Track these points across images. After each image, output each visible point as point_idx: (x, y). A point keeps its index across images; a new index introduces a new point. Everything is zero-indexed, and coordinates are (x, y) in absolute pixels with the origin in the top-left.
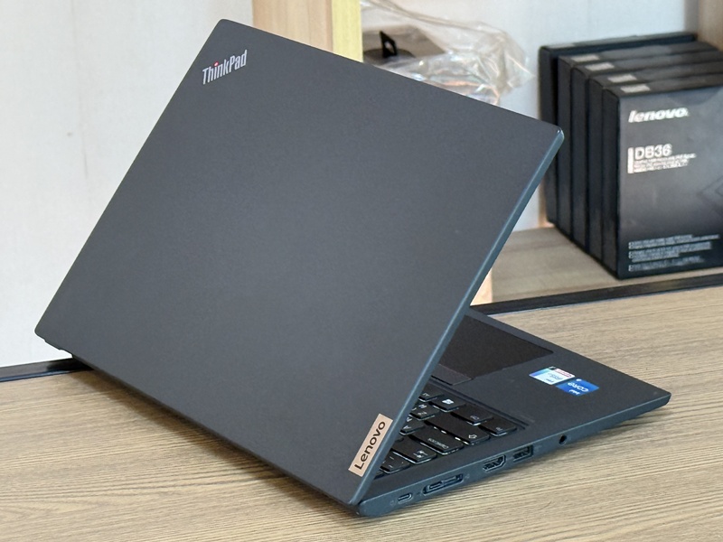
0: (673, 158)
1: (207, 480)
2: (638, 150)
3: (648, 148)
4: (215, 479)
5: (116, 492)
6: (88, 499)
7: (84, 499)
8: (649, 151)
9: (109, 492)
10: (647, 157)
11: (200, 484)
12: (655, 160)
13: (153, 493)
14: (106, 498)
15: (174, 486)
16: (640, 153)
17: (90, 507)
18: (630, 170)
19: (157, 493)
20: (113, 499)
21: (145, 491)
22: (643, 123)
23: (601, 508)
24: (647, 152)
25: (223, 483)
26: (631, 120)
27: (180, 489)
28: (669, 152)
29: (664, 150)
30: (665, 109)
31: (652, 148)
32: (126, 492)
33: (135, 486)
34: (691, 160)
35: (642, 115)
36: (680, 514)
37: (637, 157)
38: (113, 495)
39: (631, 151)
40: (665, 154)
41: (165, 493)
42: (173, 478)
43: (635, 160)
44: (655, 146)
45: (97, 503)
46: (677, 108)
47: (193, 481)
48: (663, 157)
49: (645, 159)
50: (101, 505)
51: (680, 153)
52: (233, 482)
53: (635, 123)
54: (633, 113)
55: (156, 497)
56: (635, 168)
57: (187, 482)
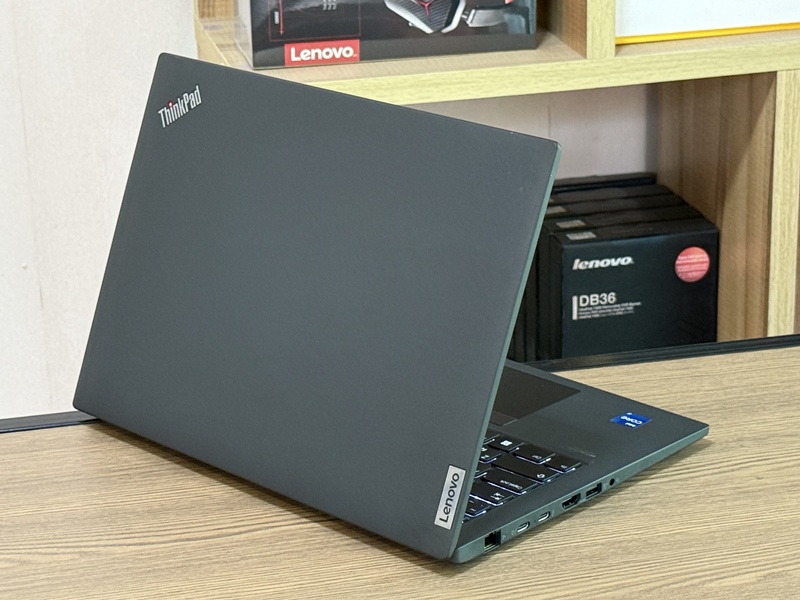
0: (619, 306)
1: (129, 541)
2: (581, 297)
3: (592, 296)
4: (136, 541)
5: (40, 550)
6: (13, 556)
7: (9, 556)
8: (594, 299)
9: (34, 551)
10: (592, 304)
11: (120, 545)
12: (600, 307)
13: (76, 553)
14: (29, 557)
15: (96, 546)
16: (585, 300)
17: (12, 565)
18: (575, 317)
19: (80, 552)
20: (36, 558)
21: (69, 550)
22: (588, 270)
23: (493, 581)
24: (592, 300)
25: (141, 544)
26: (575, 267)
27: (101, 548)
28: (614, 299)
29: (610, 298)
30: (610, 257)
31: (597, 296)
32: (50, 550)
33: (59, 545)
34: (635, 307)
35: (587, 263)
36: (568, 589)
37: (581, 305)
38: (37, 553)
39: (575, 299)
40: (611, 302)
41: (85, 553)
42: (97, 538)
43: (579, 307)
44: (600, 294)
45: (19, 561)
46: (622, 256)
47: (115, 542)
48: (608, 304)
49: (589, 306)
50: (22, 563)
51: (625, 302)
52: (153, 543)
53: (579, 270)
54: (577, 261)
55: (76, 556)
56: (578, 315)
57: (110, 542)
